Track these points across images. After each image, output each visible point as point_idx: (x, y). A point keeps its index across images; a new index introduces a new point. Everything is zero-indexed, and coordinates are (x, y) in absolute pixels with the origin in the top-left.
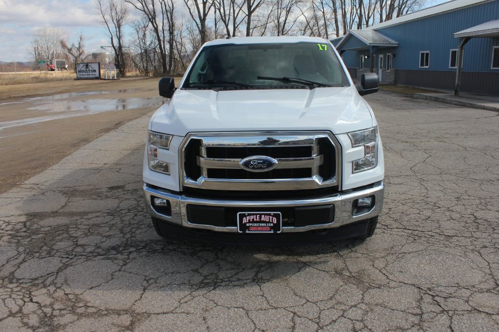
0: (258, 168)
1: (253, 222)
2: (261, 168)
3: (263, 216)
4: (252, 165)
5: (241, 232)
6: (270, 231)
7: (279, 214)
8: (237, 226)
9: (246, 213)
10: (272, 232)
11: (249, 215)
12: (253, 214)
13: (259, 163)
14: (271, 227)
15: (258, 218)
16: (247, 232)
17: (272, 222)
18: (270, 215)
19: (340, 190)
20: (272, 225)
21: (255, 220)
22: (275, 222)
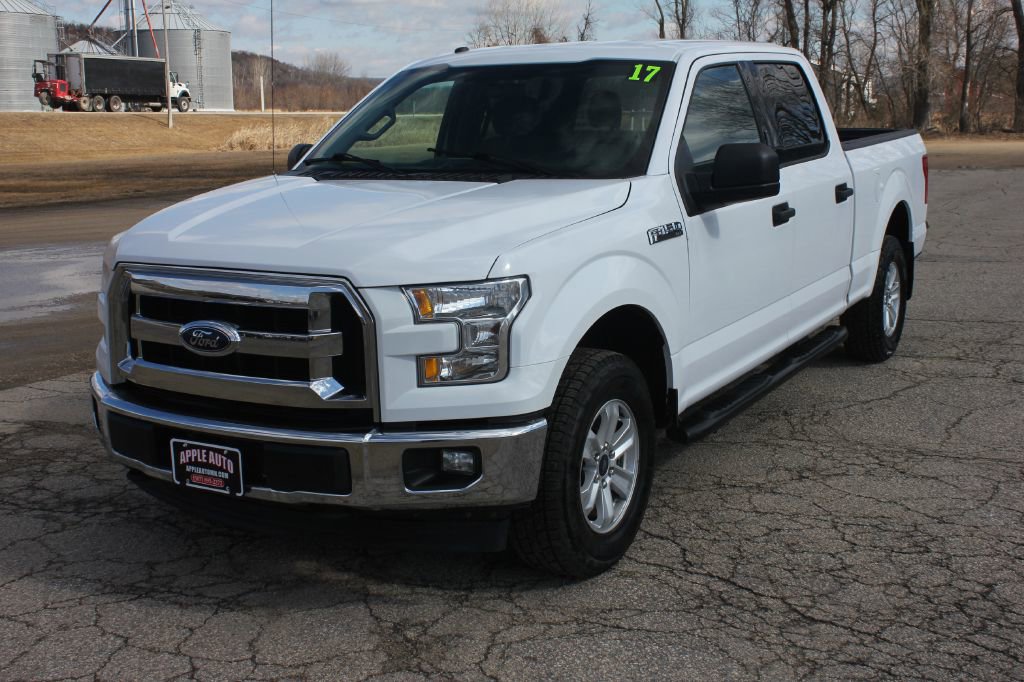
0: (203, 348)
1: (196, 464)
2: (208, 348)
3: (211, 453)
4: (194, 339)
5: (178, 483)
6: (224, 489)
7: (237, 453)
8: (171, 469)
9: (186, 442)
10: (227, 492)
11: (191, 447)
12: (196, 447)
13: (205, 336)
14: (224, 479)
15: (204, 456)
16: (188, 484)
17: (226, 471)
18: (220, 452)
19: (376, 420)
20: (226, 476)
21: (199, 460)
22: (232, 472)
